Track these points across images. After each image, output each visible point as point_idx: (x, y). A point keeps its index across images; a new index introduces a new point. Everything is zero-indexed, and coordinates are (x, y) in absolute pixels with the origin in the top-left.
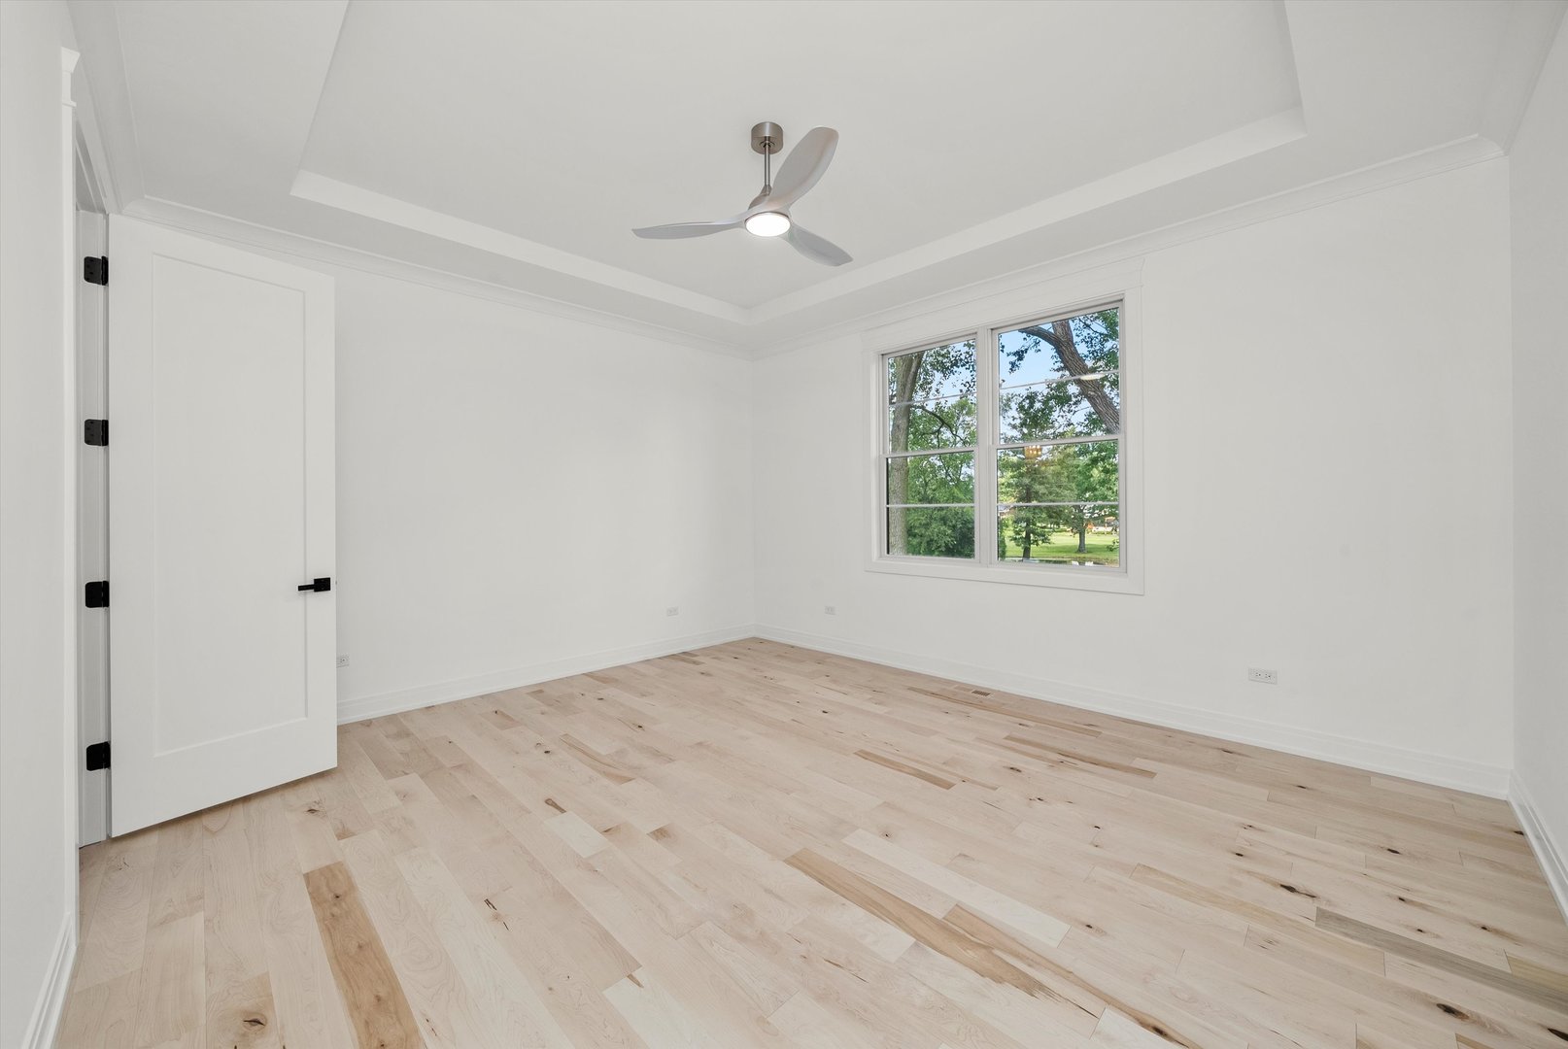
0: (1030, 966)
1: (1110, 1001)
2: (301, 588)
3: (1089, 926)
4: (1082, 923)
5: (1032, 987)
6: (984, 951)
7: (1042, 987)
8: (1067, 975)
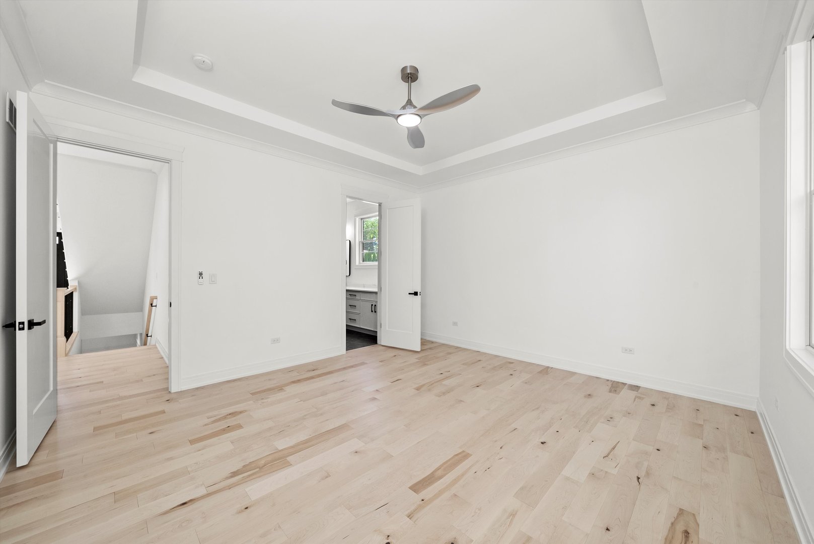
0: (244, 477)
1: (208, 495)
2: (409, 294)
3: (247, 508)
4: (250, 506)
5: (234, 474)
6: (261, 466)
7: (232, 477)
8: (230, 487)
